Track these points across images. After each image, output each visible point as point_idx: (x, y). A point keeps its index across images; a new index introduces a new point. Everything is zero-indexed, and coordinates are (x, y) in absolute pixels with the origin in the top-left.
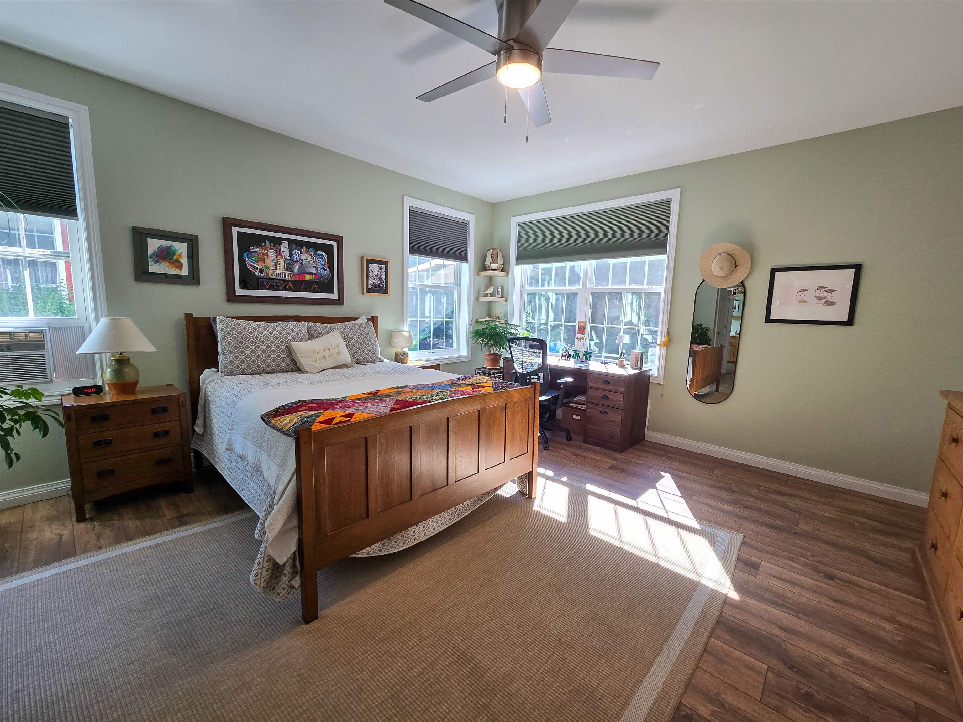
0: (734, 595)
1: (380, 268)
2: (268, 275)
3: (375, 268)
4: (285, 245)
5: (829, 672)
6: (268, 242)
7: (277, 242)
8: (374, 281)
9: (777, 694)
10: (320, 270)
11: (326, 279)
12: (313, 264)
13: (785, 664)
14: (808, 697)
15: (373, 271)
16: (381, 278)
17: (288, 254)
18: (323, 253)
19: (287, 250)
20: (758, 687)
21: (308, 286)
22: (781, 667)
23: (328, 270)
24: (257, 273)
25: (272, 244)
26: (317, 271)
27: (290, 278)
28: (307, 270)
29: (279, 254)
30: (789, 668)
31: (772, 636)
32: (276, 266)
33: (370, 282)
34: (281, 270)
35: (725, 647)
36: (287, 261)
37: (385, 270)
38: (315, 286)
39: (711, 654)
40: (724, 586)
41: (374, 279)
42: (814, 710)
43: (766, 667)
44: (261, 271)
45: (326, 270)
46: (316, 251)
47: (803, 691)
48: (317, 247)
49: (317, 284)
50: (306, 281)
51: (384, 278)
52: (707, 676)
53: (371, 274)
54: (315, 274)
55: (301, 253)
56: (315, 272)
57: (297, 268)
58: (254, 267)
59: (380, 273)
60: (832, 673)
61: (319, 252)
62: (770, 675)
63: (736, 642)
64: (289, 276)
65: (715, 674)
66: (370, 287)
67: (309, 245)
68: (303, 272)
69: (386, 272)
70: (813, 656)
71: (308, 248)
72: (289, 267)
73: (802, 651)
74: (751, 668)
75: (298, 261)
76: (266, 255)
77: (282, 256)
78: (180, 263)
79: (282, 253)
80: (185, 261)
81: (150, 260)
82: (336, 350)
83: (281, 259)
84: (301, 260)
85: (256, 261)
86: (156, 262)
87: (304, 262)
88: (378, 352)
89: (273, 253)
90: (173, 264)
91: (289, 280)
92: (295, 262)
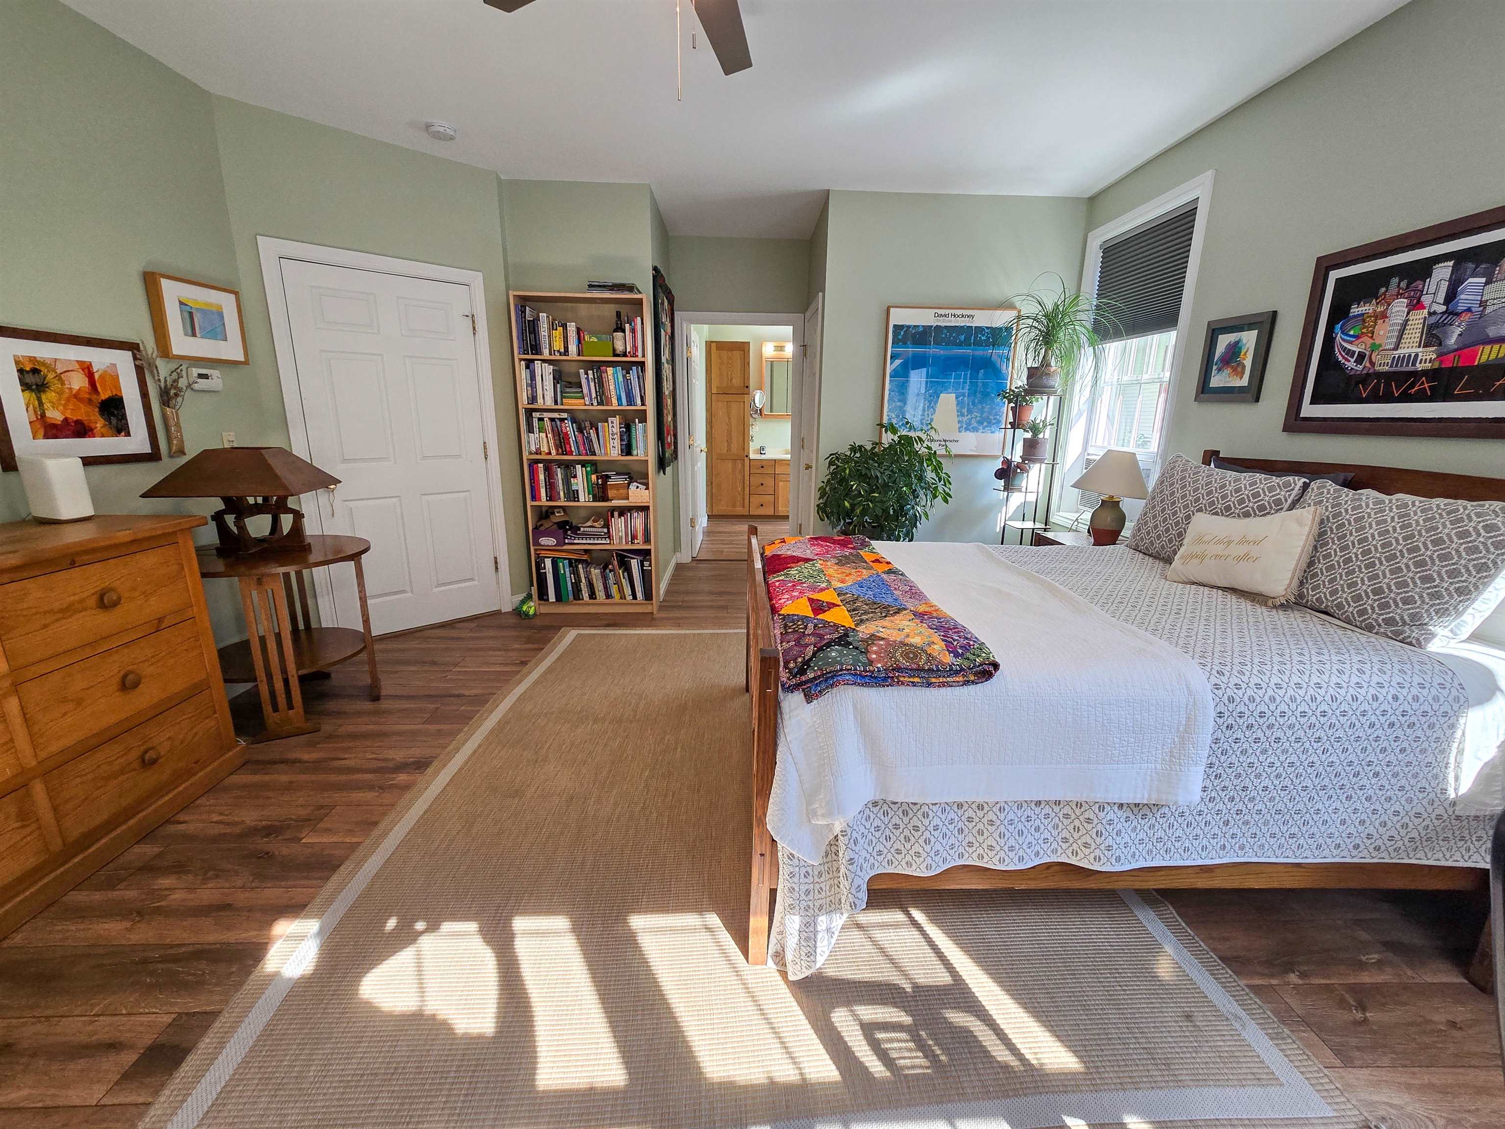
2: (1375, 365)
4: (1444, 270)
6: (1395, 280)
7: (1424, 269)
17: (1442, 298)
19: (1444, 286)
21: (1480, 383)
24: (1351, 364)
25: (1403, 284)
27: (1428, 366)
28: (1492, 333)
29: (1416, 305)
32: (1400, 337)
34: (1411, 346)
36: (1433, 320)
44: (1361, 357)
50: (1481, 366)
55: (1488, 282)
57: (1458, 331)
58: (1348, 352)
64: (1426, 359)
68: (1476, 340)
72: (1433, 337)
75: (1469, 309)
76: (1384, 316)
77: (1424, 308)
78: (1244, 367)
79: (1426, 300)
80: (1248, 363)
81: (1215, 367)
82: (1241, 550)
83: (1418, 317)
84: (1483, 304)
85: (1357, 337)
86: (1219, 370)
87: (1488, 311)
88: (1442, 612)
89: (1399, 306)
90: (1235, 370)
91: (1425, 373)
92: (1458, 314)
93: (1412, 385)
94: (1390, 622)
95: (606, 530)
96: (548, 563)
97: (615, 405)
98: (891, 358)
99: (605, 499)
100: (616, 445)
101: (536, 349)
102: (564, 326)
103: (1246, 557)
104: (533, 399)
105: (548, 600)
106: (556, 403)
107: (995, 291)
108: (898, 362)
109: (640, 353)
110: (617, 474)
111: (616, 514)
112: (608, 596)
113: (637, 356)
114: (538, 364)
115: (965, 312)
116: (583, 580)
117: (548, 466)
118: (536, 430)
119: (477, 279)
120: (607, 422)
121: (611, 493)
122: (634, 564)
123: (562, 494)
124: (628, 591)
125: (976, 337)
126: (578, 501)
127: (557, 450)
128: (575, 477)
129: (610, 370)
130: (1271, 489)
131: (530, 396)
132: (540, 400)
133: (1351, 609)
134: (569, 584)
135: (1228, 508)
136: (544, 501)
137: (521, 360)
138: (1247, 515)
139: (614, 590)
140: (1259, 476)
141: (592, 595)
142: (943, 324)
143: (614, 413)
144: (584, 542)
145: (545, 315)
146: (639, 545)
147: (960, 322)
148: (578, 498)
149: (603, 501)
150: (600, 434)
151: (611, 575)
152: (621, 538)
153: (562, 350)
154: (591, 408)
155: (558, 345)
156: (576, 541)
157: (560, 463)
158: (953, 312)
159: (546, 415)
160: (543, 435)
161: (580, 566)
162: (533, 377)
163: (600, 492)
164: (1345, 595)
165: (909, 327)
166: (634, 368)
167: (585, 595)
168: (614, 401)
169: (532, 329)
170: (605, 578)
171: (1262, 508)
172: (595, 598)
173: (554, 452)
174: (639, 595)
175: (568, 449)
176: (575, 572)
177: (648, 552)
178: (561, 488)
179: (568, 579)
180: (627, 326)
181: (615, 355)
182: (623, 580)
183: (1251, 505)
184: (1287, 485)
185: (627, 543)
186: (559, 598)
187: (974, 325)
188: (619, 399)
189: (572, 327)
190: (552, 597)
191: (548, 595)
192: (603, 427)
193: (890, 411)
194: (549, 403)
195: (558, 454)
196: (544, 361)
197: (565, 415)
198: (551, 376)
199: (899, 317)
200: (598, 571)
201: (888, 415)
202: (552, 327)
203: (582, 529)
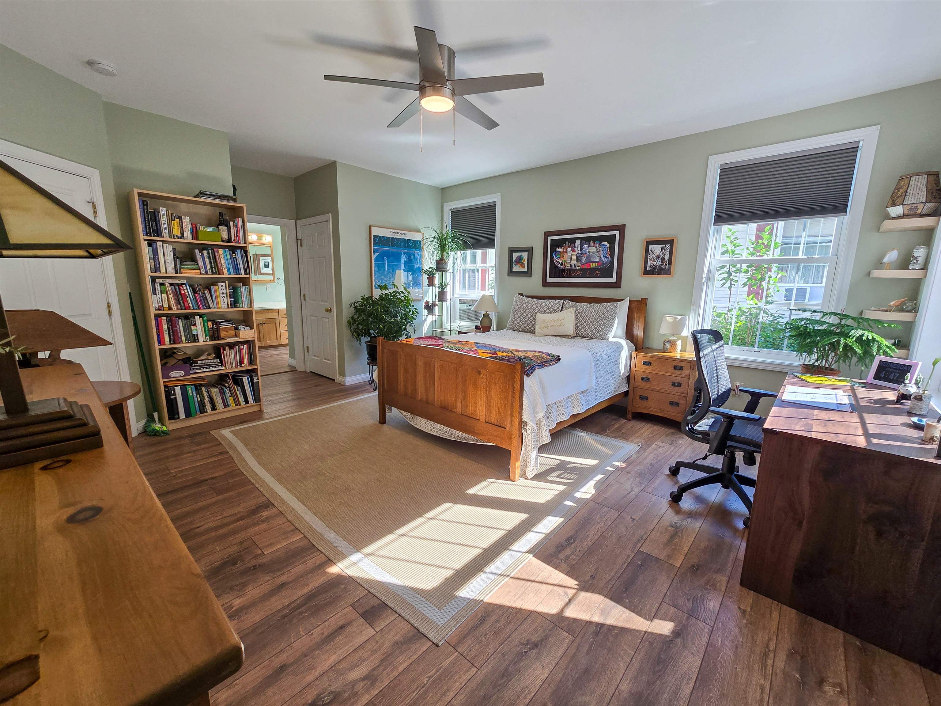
0: (334, 570)
1: (663, 248)
2: (565, 266)
3: (656, 249)
4: (578, 242)
5: (235, 588)
6: (567, 243)
7: (573, 241)
8: (654, 263)
9: (248, 548)
10: (602, 258)
11: (606, 266)
12: (598, 254)
13: (259, 565)
14: (234, 563)
15: (655, 252)
16: (663, 259)
17: (579, 249)
18: (606, 243)
19: (579, 246)
20: (258, 541)
21: (592, 273)
22: (260, 561)
23: (609, 257)
24: (559, 266)
25: (569, 244)
26: (600, 259)
27: (579, 268)
28: (592, 260)
29: (573, 250)
30: (256, 566)
31: (282, 572)
32: (571, 259)
33: (649, 264)
34: (574, 262)
35: (292, 540)
36: (578, 255)
37: (669, 250)
38: (597, 272)
39: (293, 530)
40: (347, 568)
41: (654, 261)
42: (226, 560)
43: (265, 553)
44: (562, 264)
45: (607, 258)
46: (601, 243)
47: (239, 562)
48: (601, 239)
49: (599, 270)
50: (591, 268)
51: (667, 258)
52: (281, 522)
53: (651, 256)
54: (599, 262)
55: (589, 247)
56: (598, 260)
57: (585, 259)
58: (558, 262)
59: (663, 254)
60: (234, 590)
61: (603, 243)
62: (260, 552)
63: (292, 547)
64: (578, 266)
65: (279, 526)
66: (648, 269)
67: (595, 239)
68: (589, 262)
69: (670, 251)
70: (251, 588)
71: (594, 242)
72: (579, 260)
73: (261, 583)
74: (270, 545)
75: (586, 253)
76: (566, 252)
77: (575, 251)
78: (524, 264)
79: (576, 249)
80: (526, 263)
81: (513, 264)
82: (559, 323)
83: (574, 254)
84: (589, 252)
85: (560, 258)
86: (515, 265)
87: (590, 254)
88: (609, 331)
89: (569, 250)
90: (521, 265)
91: (579, 269)
92: (584, 254)
93: (576, 273)
94: (600, 335)
95: (218, 360)
96: (178, 390)
97: (226, 274)
98: (374, 252)
99: (218, 338)
100: (225, 300)
101: (158, 233)
102: (180, 218)
103: (561, 324)
104: (156, 269)
105: (179, 418)
106: (176, 272)
107: (412, 222)
108: (377, 254)
109: (242, 240)
110: (226, 321)
111: (227, 348)
112: (226, 406)
113: (240, 243)
114: (159, 244)
115: (403, 232)
116: (206, 398)
117: (171, 319)
118: (158, 292)
119: (95, 175)
120: (218, 286)
121: (222, 334)
122: (245, 379)
123: (183, 338)
124: (241, 399)
125: (408, 244)
126: (198, 342)
127: (177, 307)
128: (195, 324)
129: (221, 251)
130: (556, 304)
131: (153, 267)
132: (163, 270)
133: (591, 334)
134: (196, 403)
135: (545, 311)
136: (167, 344)
137: (145, 240)
138: (551, 313)
139: (231, 400)
140: (551, 301)
141: (214, 408)
142: (395, 237)
143: (223, 280)
144: (204, 370)
145: (165, 209)
146: (246, 366)
147: (401, 237)
148: (198, 339)
149: (219, 340)
150: (213, 294)
151: (227, 391)
152: (231, 364)
153: (180, 235)
154: (207, 276)
155: (176, 231)
156: (197, 371)
157: (179, 316)
158: (398, 231)
159: (168, 281)
160: (164, 296)
161: (203, 388)
162: (155, 253)
163: (214, 334)
164: (588, 331)
165: (380, 237)
166: (238, 251)
167: (208, 408)
168: (225, 271)
169: (153, 218)
170: (222, 393)
171: (555, 310)
172: (216, 410)
173: (174, 307)
174: (250, 400)
175: (187, 305)
176: (199, 392)
177: (255, 371)
178: (183, 333)
179: (196, 399)
180: (231, 223)
181: (223, 241)
182: (238, 392)
183: (552, 309)
184: (559, 302)
185: (237, 367)
186: (188, 414)
187: (407, 238)
188: (229, 270)
189: (186, 221)
190: (182, 415)
191: (178, 415)
192: (215, 290)
193: (375, 279)
194: (171, 272)
195: (178, 309)
196: (163, 242)
197: (185, 281)
198: (172, 253)
199: (376, 232)
200: (216, 390)
201: (375, 281)
202: (171, 218)
203: (199, 362)
